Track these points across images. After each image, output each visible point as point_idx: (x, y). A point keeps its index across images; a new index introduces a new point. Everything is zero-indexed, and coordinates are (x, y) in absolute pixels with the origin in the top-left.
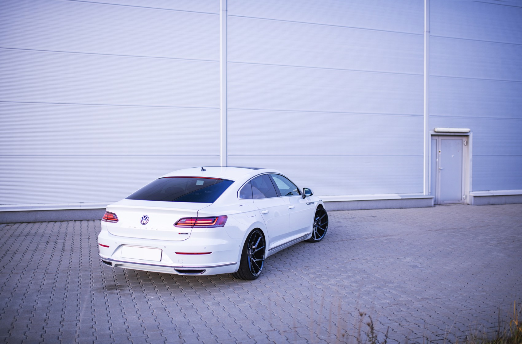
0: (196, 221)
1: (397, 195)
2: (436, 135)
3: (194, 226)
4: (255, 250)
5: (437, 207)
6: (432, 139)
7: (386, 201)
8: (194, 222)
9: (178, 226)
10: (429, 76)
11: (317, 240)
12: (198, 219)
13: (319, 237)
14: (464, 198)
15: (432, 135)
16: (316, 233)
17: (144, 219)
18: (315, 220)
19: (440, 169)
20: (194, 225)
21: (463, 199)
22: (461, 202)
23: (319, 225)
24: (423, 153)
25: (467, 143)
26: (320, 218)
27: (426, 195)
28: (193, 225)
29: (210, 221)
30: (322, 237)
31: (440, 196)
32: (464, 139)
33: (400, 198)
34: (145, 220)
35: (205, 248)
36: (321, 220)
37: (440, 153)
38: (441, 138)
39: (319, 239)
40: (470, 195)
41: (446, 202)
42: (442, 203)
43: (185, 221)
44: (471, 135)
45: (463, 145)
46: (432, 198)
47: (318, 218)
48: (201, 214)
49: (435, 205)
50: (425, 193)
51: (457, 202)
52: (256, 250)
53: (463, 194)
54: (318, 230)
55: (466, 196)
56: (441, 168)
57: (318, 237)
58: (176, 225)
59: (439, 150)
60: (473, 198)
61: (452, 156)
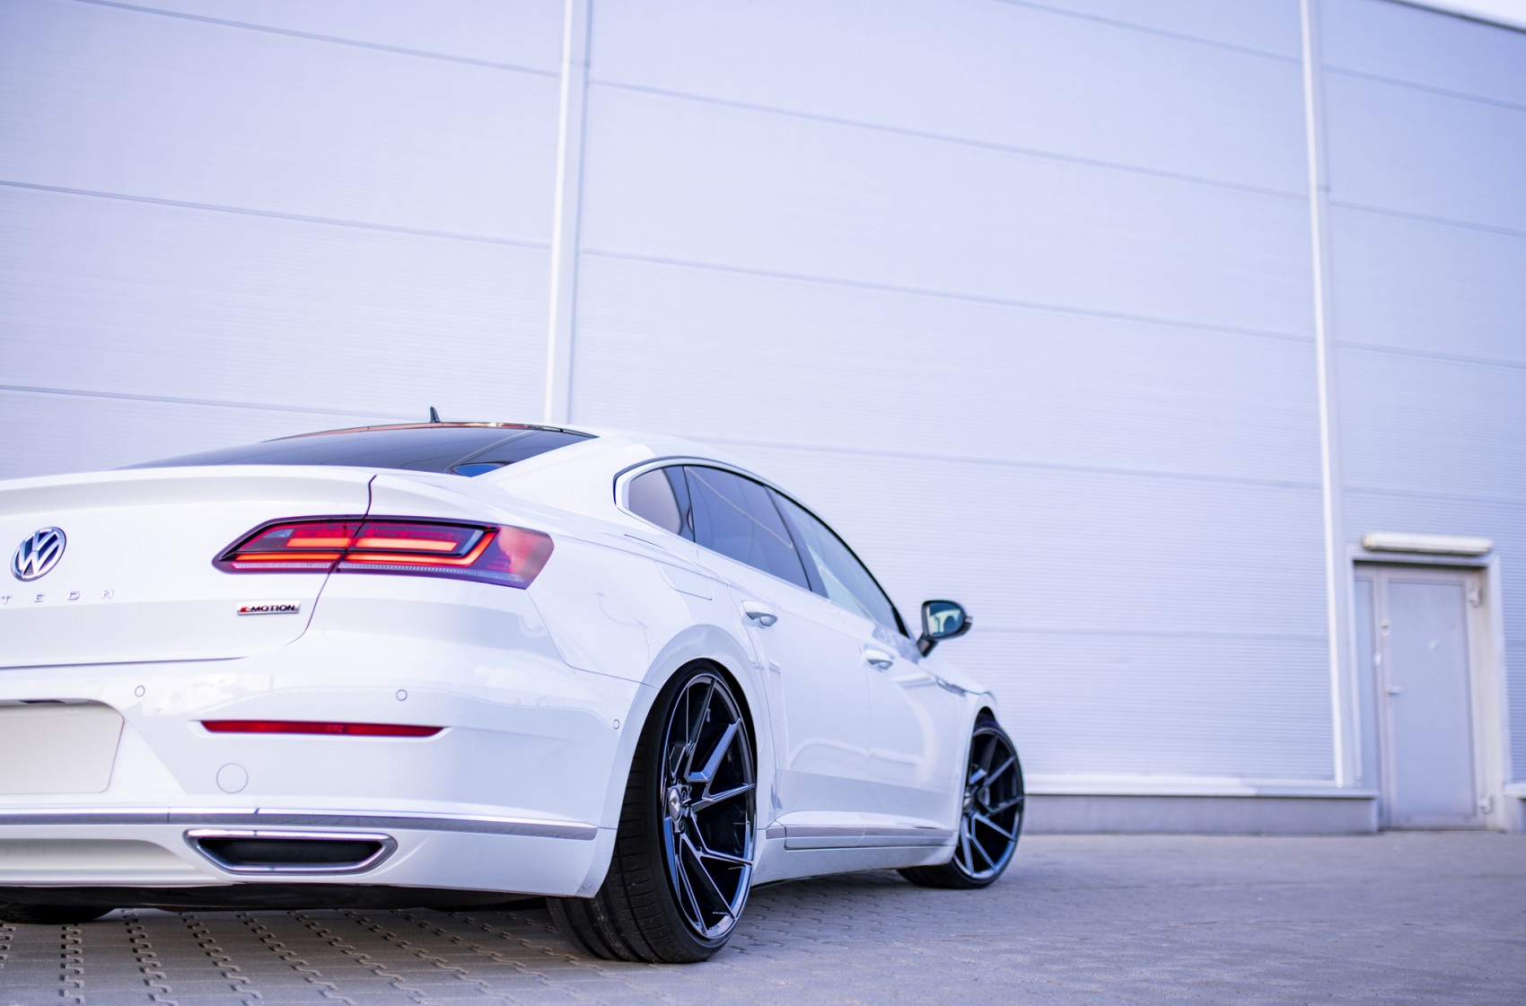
0: (355, 538)
1: (1235, 781)
2: (1373, 562)
3: (342, 565)
4: (705, 799)
5: (1390, 839)
6: (1357, 579)
7: (1197, 804)
8: (342, 542)
9: (237, 566)
10: (1334, 345)
11: (975, 875)
12: (366, 526)
13: (986, 867)
14: (1483, 808)
15: (1358, 563)
16: (971, 843)
17: (37, 547)
18: (967, 783)
19: (1391, 694)
20: (339, 561)
21: (1479, 811)
22: (1473, 822)
23: (983, 811)
24: (1326, 628)
25: (1482, 595)
26: (990, 775)
27: (1344, 788)
28: (335, 557)
29: (447, 546)
30: (997, 868)
31: (1395, 793)
32: (1470, 580)
33: (1252, 792)
34: (41, 553)
35: (402, 695)
36: (993, 787)
37: (1386, 633)
38: (1385, 575)
39: (985, 874)
40: (1506, 797)
41: (1418, 821)
42: (1404, 824)
43: (288, 540)
44: (1494, 564)
45: (1469, 606)
46: (1368, 799)
47: (982, 773)
48: (392, 494)
49: (1382, 830)
50: (1341, 782)
51: (1459, 822)
52: (708, 799)
53: (1479, 791)
54: (981, 830)
55: (1492, 801)
56: (1395, 689)
57: (980, 865)
58: (226, 564)
59: (1385, 621)
60: (1518, 806)
61: (1432, 645)
